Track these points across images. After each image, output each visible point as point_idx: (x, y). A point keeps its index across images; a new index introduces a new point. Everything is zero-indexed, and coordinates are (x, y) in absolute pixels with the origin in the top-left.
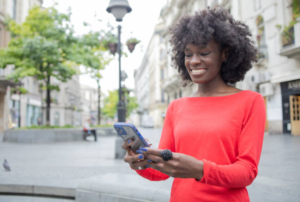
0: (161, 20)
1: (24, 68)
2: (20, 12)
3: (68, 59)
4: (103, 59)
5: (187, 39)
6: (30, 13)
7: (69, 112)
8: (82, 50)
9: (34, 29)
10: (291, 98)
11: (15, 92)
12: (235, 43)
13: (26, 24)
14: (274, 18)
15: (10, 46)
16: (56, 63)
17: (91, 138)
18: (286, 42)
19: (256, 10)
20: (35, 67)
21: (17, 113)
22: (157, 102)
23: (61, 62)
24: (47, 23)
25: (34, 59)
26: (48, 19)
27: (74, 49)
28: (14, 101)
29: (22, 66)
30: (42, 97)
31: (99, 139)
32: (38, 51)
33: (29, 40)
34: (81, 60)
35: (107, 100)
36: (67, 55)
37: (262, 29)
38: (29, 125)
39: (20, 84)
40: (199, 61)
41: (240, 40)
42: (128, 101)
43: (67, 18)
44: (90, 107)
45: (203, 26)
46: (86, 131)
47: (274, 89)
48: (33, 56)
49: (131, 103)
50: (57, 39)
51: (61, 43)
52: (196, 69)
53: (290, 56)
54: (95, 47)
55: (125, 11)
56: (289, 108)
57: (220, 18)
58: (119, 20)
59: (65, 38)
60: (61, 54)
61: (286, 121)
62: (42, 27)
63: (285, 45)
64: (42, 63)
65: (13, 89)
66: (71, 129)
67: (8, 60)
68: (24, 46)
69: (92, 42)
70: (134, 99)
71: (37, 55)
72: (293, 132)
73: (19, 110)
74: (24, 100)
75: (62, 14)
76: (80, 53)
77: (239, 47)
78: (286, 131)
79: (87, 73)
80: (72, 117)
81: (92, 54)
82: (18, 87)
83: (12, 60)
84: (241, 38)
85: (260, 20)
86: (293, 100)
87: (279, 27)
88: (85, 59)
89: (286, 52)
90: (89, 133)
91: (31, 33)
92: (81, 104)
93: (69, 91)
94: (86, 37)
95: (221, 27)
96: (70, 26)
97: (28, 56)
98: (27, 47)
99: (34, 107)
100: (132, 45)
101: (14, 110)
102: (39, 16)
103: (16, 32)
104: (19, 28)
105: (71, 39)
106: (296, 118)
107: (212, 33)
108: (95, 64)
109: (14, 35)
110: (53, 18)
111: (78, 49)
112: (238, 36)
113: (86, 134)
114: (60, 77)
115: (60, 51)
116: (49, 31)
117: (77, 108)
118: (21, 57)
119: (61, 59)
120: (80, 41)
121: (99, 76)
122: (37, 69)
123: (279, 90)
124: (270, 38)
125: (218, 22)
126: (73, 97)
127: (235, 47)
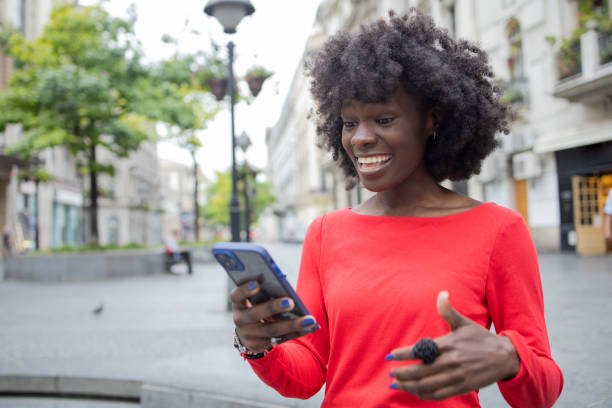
0: (318, 29)
1: (41, 130)
2: (34, 16)
3: (130, 111)
4: (201, 108)
5: (341, 89)
6: (53, 17)
7: (138, 215)
8: (158, 92)
9: (61, 50)
10: (576, 181)
11: (26, 179)
12: (453, 97)
13: (44, 41)
14: (541, 24)
15: (12, 85)
16: (108, 118)
17: (181, 268)
18: (566, 70)
19: (505, 7)
20: (65, 127)
21: (32, 221)
22: (312, 192)
23: (117, 117)
24: (86, 39)
25: (62, 111)
26: (90, 29)
27: (142, 90)
28: (26, 197)
29: (36, 126)
30: (82, 186)
31: (197, 268)
32: (70, 96)
33: (50, 73)
34: (157, 113)
35: (212, 191)
36: (129, 103)
37: (518, 45)
38: (59, 244)
39: (38, 162)
40: (370, 138)
41: (464, 90)
42: (254, 192)
43: (127, 27)
44: (180, 205)
45: (376, 58)
46: (170, 255)
47: (542, 163)
48: (59, 105)
49: (261, 195)
50: (109, 70)
51: (116, 78)
52: (366, 157)
53: (573, 98)
54: (184, 86)
55: (241, 12)
56: (571, 202)
57: (417, 38)
58: (230, 30)
59: (122, 67)
60: (116, 101)
61: (566, 228)
62: (75, 46)
63: (564, 77)
64: (77, 119)
65: (23, 173)
66: (141, 252)
67: (9, 115)
68: (41, 85)
69: (177, 76)
70: (266, 187)
71: (66, 104)
72: (581, 248)
73: (36, 215)
74: (46, 193)
75: (117, 19)
76: (155, 98)
77: (462, 105)
78: (566, 247)
79: (171, 136)
80: (144, 225)
81: (178, 99)
82: (32, 169)
83: (18, 114)
84: (467, 84)
85: (514, 27)
86: (581, 185)
87: (551, 40)
88: (165, 111)
89: (567, 91)
90: (177, 258)
91: (53, 58)
92: (162, 198)
93: (137, 172)
94: (166, 65)
95: (419, 59)
96: (134, 44)
97: (49, 106)
98: (46, 88)
99: (67, 207)
100: (257, 81)
101: (26, 214)
102: (70, 24)
103: (24, 58)
104: (31, 49)
105: (136, 69)
106: (586, 221)
107: (397, 75)
108: (185, 119)
109: (20, 65)
110: (99, 27)
111: (150, 90)
112: (459, 79)
113: (169, 260)
114: (116, 147)
115: (114, 94)
116: (90, 54)
117: (152, 206)
118: (35, 108)
119: (116, 110)
120: (154, 73)
121: (194, 144)
122: (68, 133)
123: (552, 166)
124: (534, 63)
125: (412, 47)
126: (143, 186)
127: (453, 106)
